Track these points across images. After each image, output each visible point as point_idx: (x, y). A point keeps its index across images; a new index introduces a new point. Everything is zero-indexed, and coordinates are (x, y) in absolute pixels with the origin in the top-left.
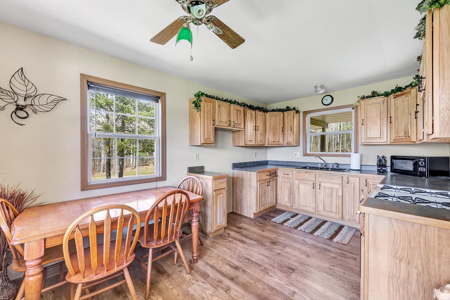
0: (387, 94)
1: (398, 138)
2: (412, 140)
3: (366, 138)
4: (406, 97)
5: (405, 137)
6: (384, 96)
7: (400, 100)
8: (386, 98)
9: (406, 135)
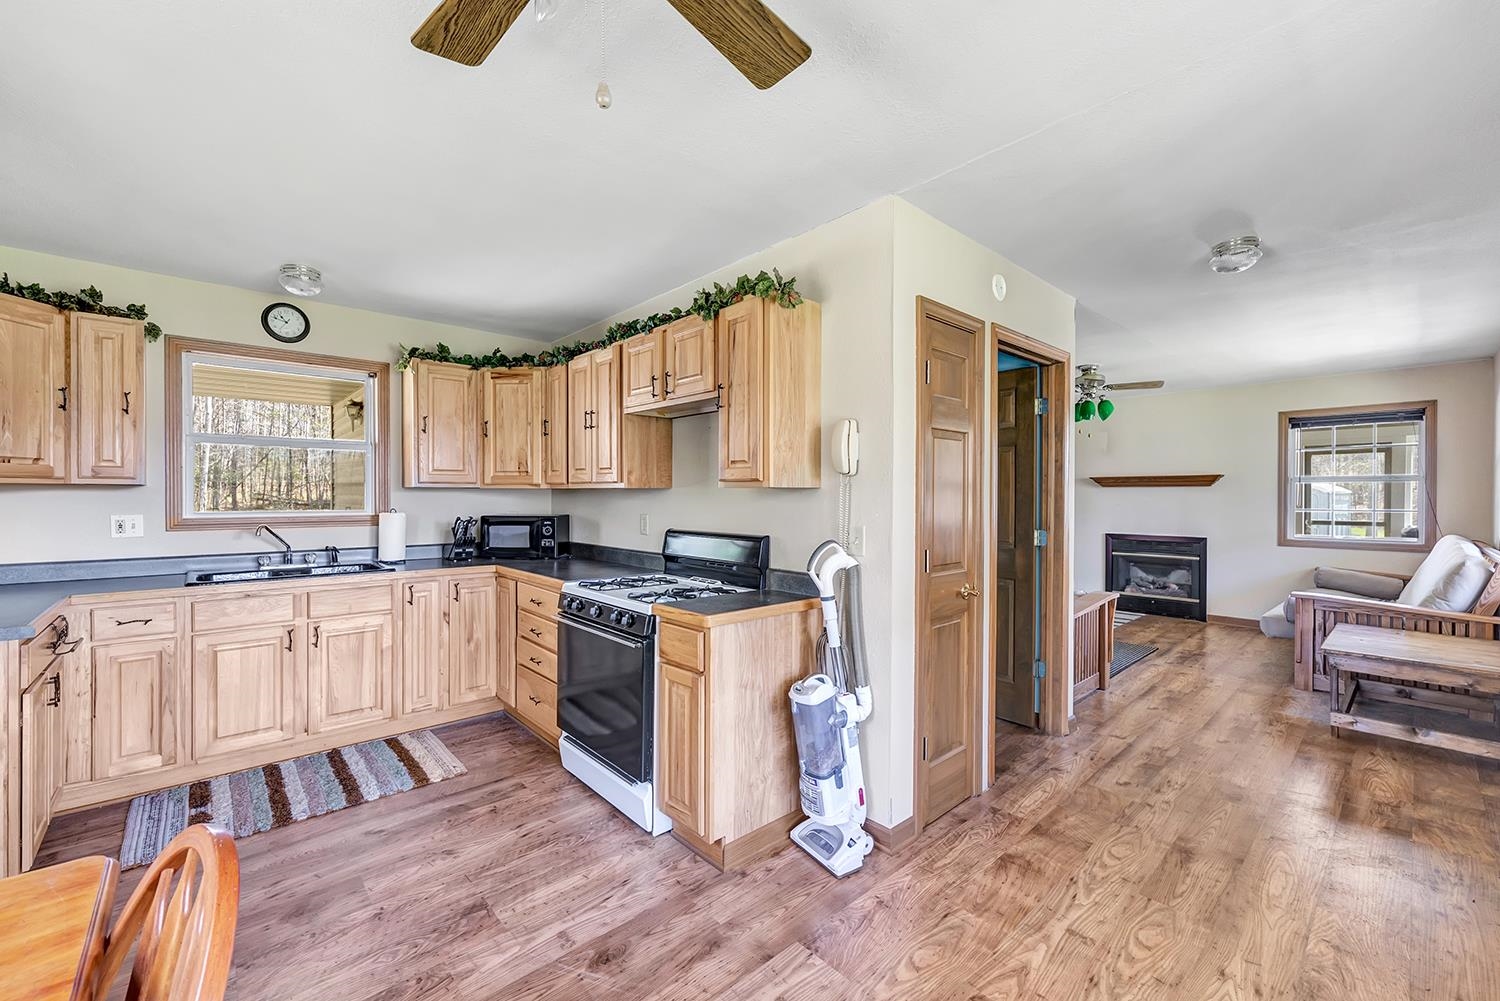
0: (476, 364)
1: (503, 474)
2: (535, 482)
3: (431, 470)
4: (520, 383)
5: (517, 474)
6: (469, 367)
7: (507, 387)
8: (475, 371)
9: (522, 469)
